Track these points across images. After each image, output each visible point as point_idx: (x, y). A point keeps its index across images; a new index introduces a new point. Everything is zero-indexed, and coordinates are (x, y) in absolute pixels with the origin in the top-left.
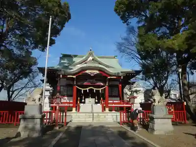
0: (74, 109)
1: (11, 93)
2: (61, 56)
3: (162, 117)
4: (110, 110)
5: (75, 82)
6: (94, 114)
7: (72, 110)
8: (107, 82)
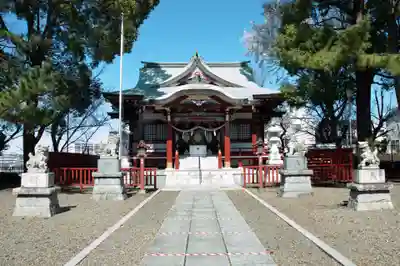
0: (169, 164)
1: (57, 137)
2: (142, 66)
3: (296, 172)
5: (169, 117)
6: (203, 173)
8: (227, 116)
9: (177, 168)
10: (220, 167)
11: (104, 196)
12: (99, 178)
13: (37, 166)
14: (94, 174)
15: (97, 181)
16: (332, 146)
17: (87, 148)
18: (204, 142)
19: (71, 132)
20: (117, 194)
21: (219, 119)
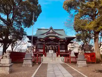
0: (44, 55)
1: (13, 47)
2: (37, 29)
4: (61, 56)
5: (44, 42)
7: (43, 56)
8: (59, 43)
9: (46, 56)
10: (57, 57)
11: (26, 65)
12: (25, 60)
13: (6, 57)
14: (24, 58)
15: (24, 61)
16: (89, 52)
17: (21, 50)
18: (52, 49)
19: (17, 46)
20: (30, 65)
21: (57, 44)
